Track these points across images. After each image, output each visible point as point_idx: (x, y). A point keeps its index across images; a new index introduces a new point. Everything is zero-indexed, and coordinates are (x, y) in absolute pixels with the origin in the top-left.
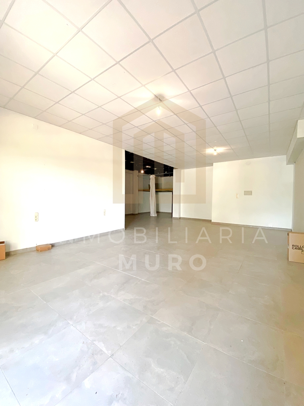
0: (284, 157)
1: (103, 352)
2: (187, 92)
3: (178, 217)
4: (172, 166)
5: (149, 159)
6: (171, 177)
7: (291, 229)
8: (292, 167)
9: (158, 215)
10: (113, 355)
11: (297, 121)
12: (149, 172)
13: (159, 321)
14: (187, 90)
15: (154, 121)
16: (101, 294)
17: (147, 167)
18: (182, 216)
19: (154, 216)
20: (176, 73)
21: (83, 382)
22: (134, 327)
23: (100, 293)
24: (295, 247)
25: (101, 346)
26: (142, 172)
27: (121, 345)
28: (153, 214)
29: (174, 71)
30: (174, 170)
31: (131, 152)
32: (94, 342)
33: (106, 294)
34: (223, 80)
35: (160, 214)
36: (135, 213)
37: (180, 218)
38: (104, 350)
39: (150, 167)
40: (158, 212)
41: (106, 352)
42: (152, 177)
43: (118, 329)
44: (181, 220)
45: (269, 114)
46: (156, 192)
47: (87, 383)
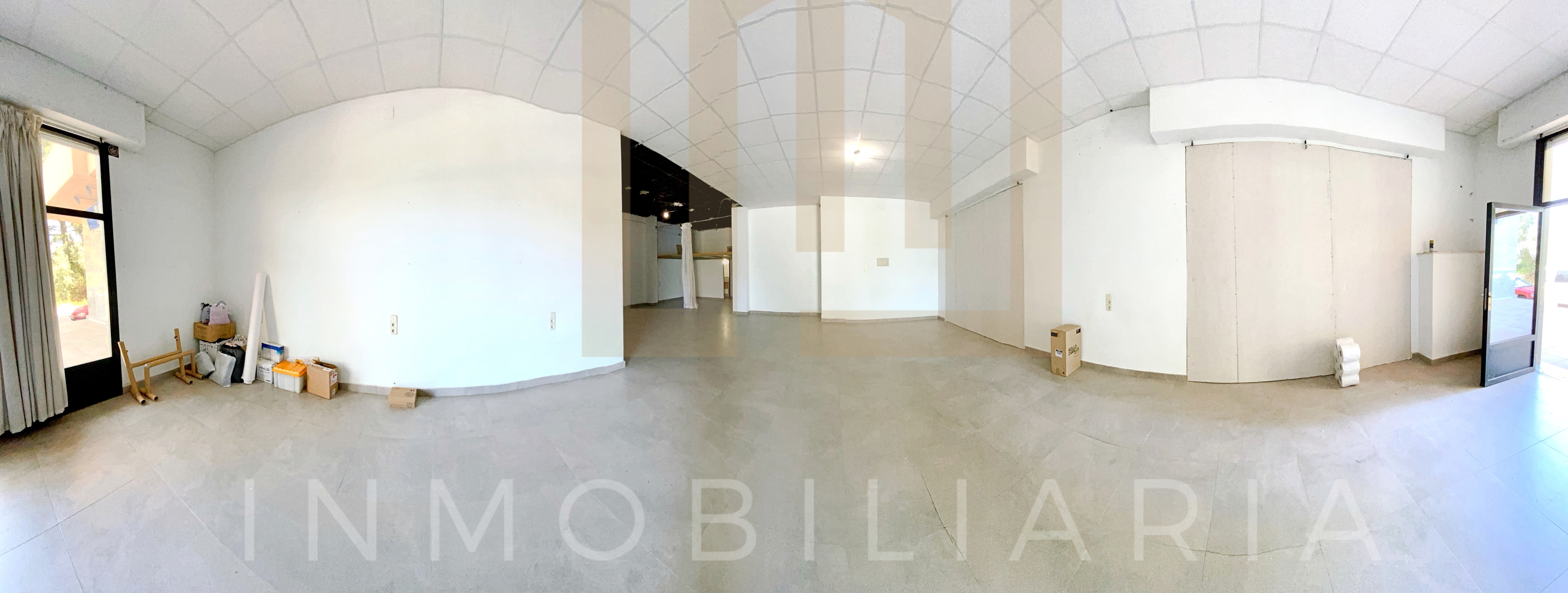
3: (746, 310)
4: (730, 195)
7: (940, 316)
9: (699, 305)
12: (678, 217)
17: (676, 204)
18: (752, 309)
19: (691, 307)
26: (666, 215)
28: (689, 302)
30: (734, 210)
35: (703, 302)
36: (652, 302)
37: (749, 313)
39: (681, 205)
40: (698, 299)
42: (686, 227)
46: (695, 258)
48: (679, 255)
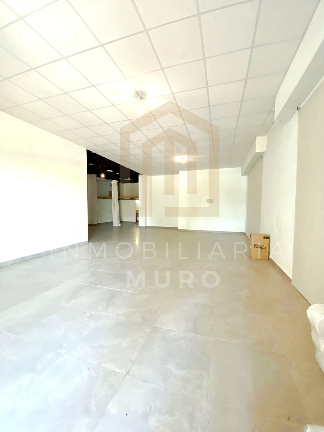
0: (240, 169)
1: (116, 373)
2: (170, 94)
3: (144, 226)
4: (137, 171)
5: (113, 162)
6: (137, 184)
7: (245, 233)
8: (245, 178)
9: (121, 225)
10: (128, 372)
11: (256, 138)
12: (110, 177)
13: (163, 329)
14: (171, 93)
15: (128, 120)
16: (88, 314)
17: (109, 170)
18: (148, 225)
19: (117, 226)
20: (163, 72)
21: (107, 408)
22: (140, 340)
23: (85, 312)
24: (256, 247)
25: (112, 367)
26: (103, 176)
27: (133, 359)
28: (116, 224)
29: (162, 69)
30: (139, 176)
31: (94, 152)
32: (101, 365)
33: (93, 313)
34: (206, 89)
35: (123, 224)
36: (94, 224)
37: (146, 227)
38: (116, 369)
39: (111, 171)
40: (121, 222)
41: (119, 371)
42: (114, 182)
43: (123, 345)
44: (148, 229)
45: (236, 128)
46: (119, 199)
47: (112, 409)
48: (110, 196)
